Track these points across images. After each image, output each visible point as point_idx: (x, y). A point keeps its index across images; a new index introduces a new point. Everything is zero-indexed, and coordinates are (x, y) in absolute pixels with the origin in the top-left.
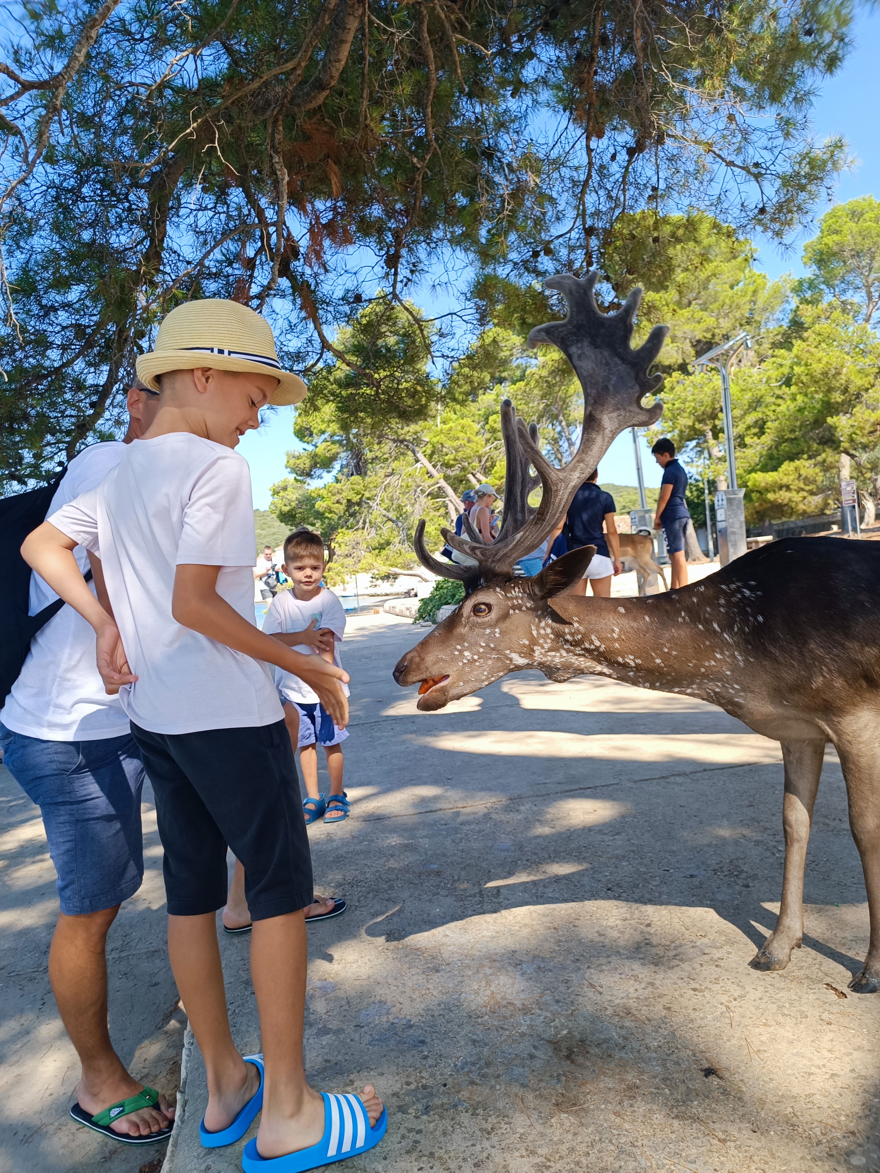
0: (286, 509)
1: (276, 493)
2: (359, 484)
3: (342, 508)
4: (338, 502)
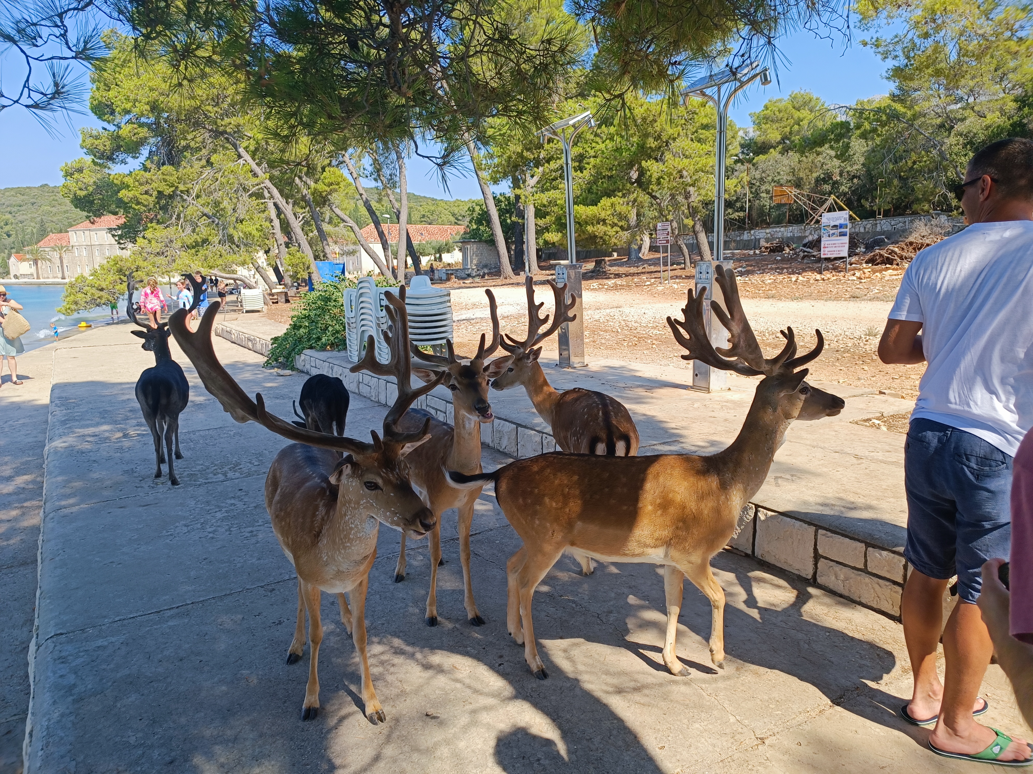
0: (82, 193)
1: (68, 174)
2: (172, 175)
3: (151, 200)
4: (146, 193)
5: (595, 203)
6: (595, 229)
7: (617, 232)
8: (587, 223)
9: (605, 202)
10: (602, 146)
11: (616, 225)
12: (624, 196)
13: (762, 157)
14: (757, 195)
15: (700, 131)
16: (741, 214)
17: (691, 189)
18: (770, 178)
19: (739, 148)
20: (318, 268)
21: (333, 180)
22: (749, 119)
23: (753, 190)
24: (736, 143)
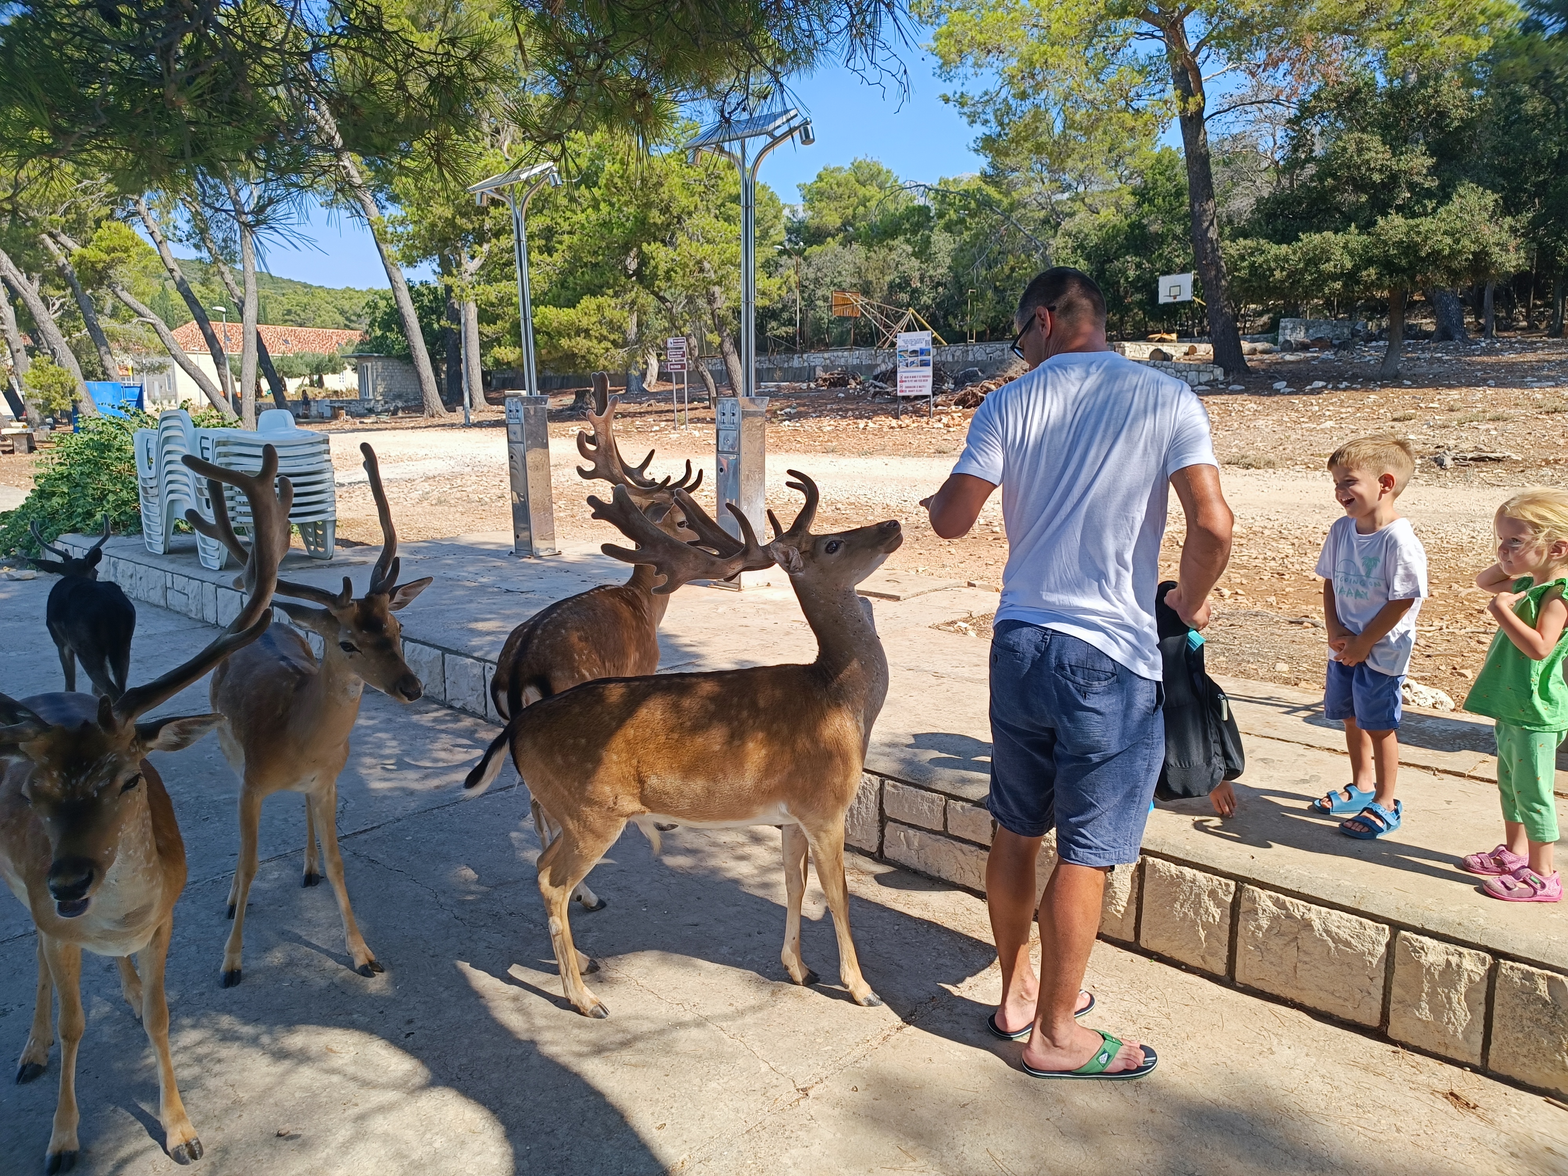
5: (572, 304)
6: (573, 343)
7: (607, 350)
8: (560, 334)
9: (588, 302)
10: (581, 217)
11: (606, 338)
12: (616, 295)
13: (816, 249)
14: (810, 303)
15: (728, 204)
16: (790, 330)
17: (717, 289)
18: (828, 280)
19: (784, 233)
20: (89, 391)
21: (116, 242)
22: (798, 193)
23: (806, 295)
24: (780, 227)
